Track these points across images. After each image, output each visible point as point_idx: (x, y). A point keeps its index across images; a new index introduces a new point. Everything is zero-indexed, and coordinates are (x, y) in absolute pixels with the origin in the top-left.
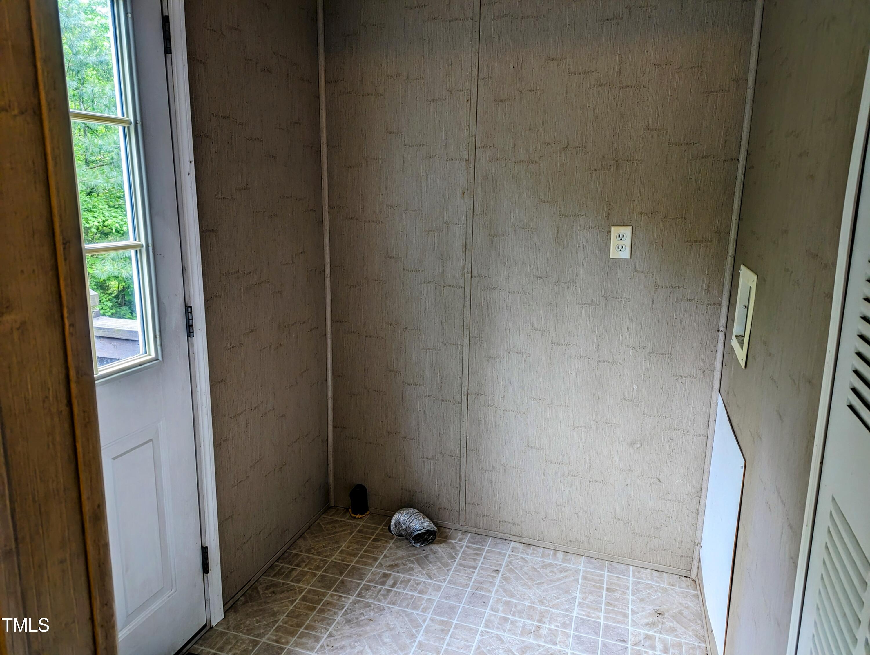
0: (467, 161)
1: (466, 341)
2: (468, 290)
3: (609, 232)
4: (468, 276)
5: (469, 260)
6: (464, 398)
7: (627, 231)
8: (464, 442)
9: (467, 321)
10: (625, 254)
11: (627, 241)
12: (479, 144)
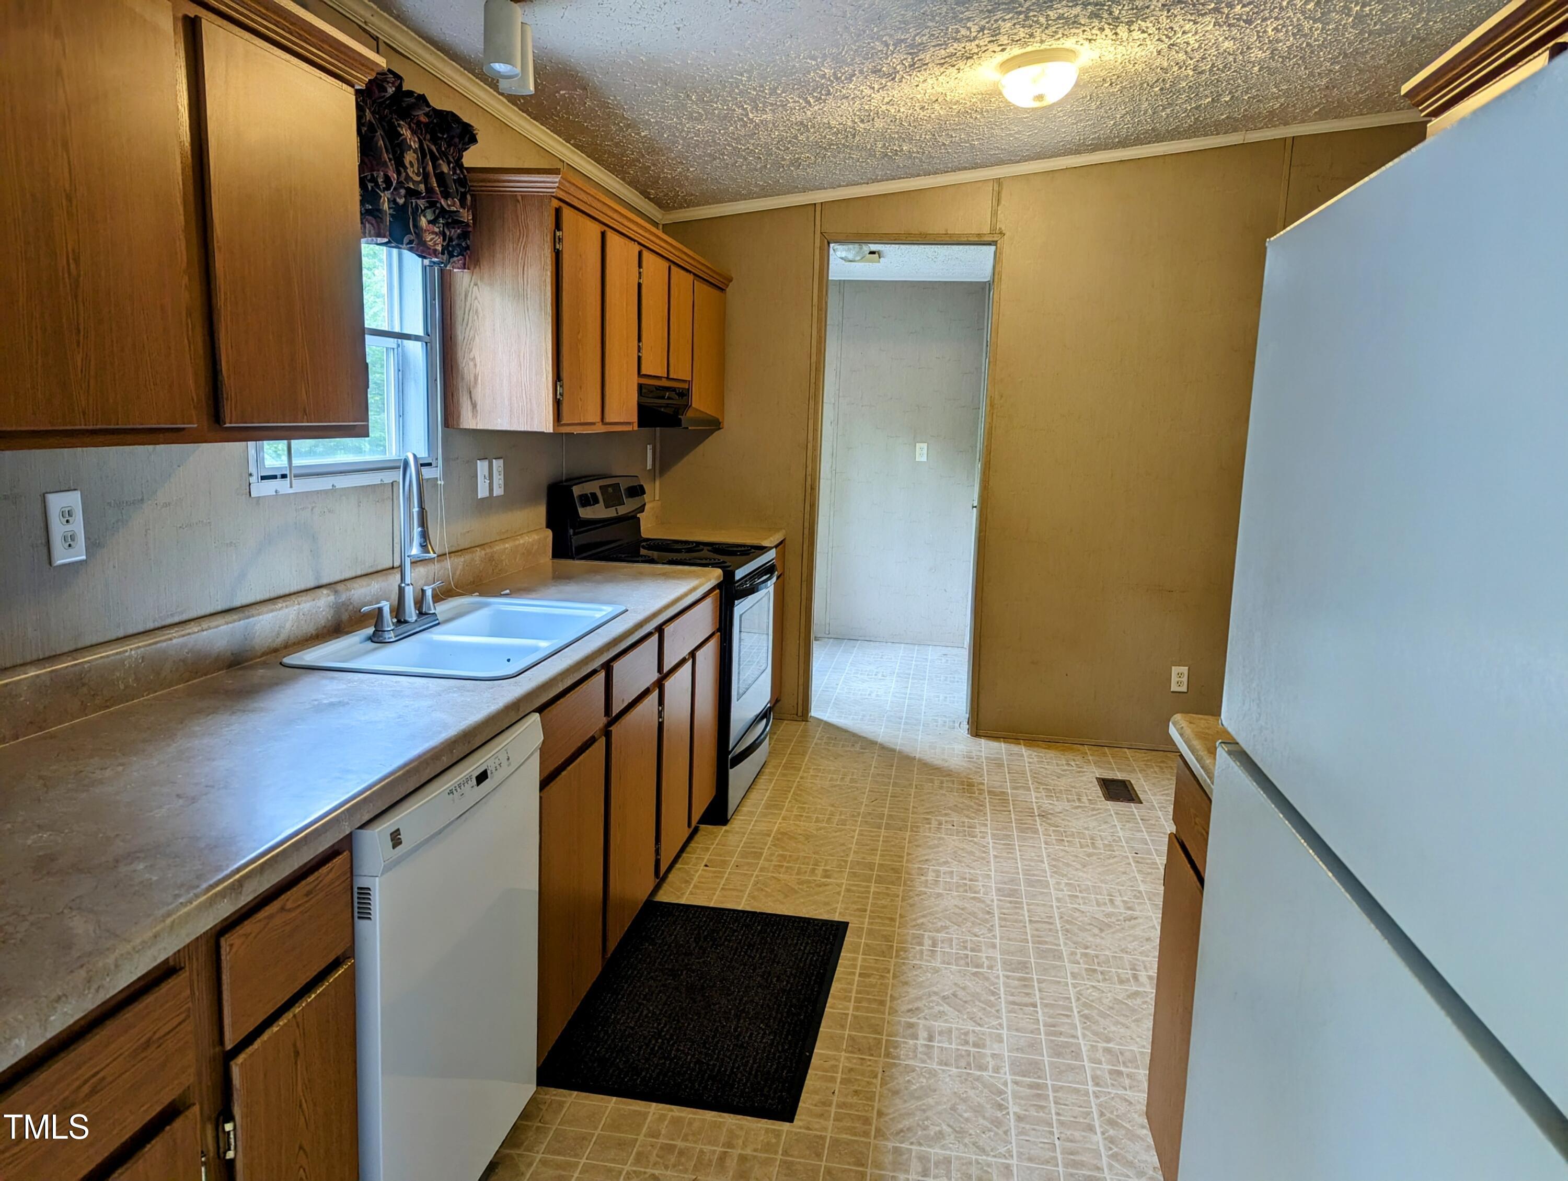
0: (834, 404)
1: (832, 513)
2: (833, 481)
3: (915, 446)
4: (834, 472)
5: (834, 462)
6: (830, 549)
7: (925, 446)
8: (829, 578)
9: (832, 502)
10: (924, 459)
11: (925, 451)
12: (841, 394)
